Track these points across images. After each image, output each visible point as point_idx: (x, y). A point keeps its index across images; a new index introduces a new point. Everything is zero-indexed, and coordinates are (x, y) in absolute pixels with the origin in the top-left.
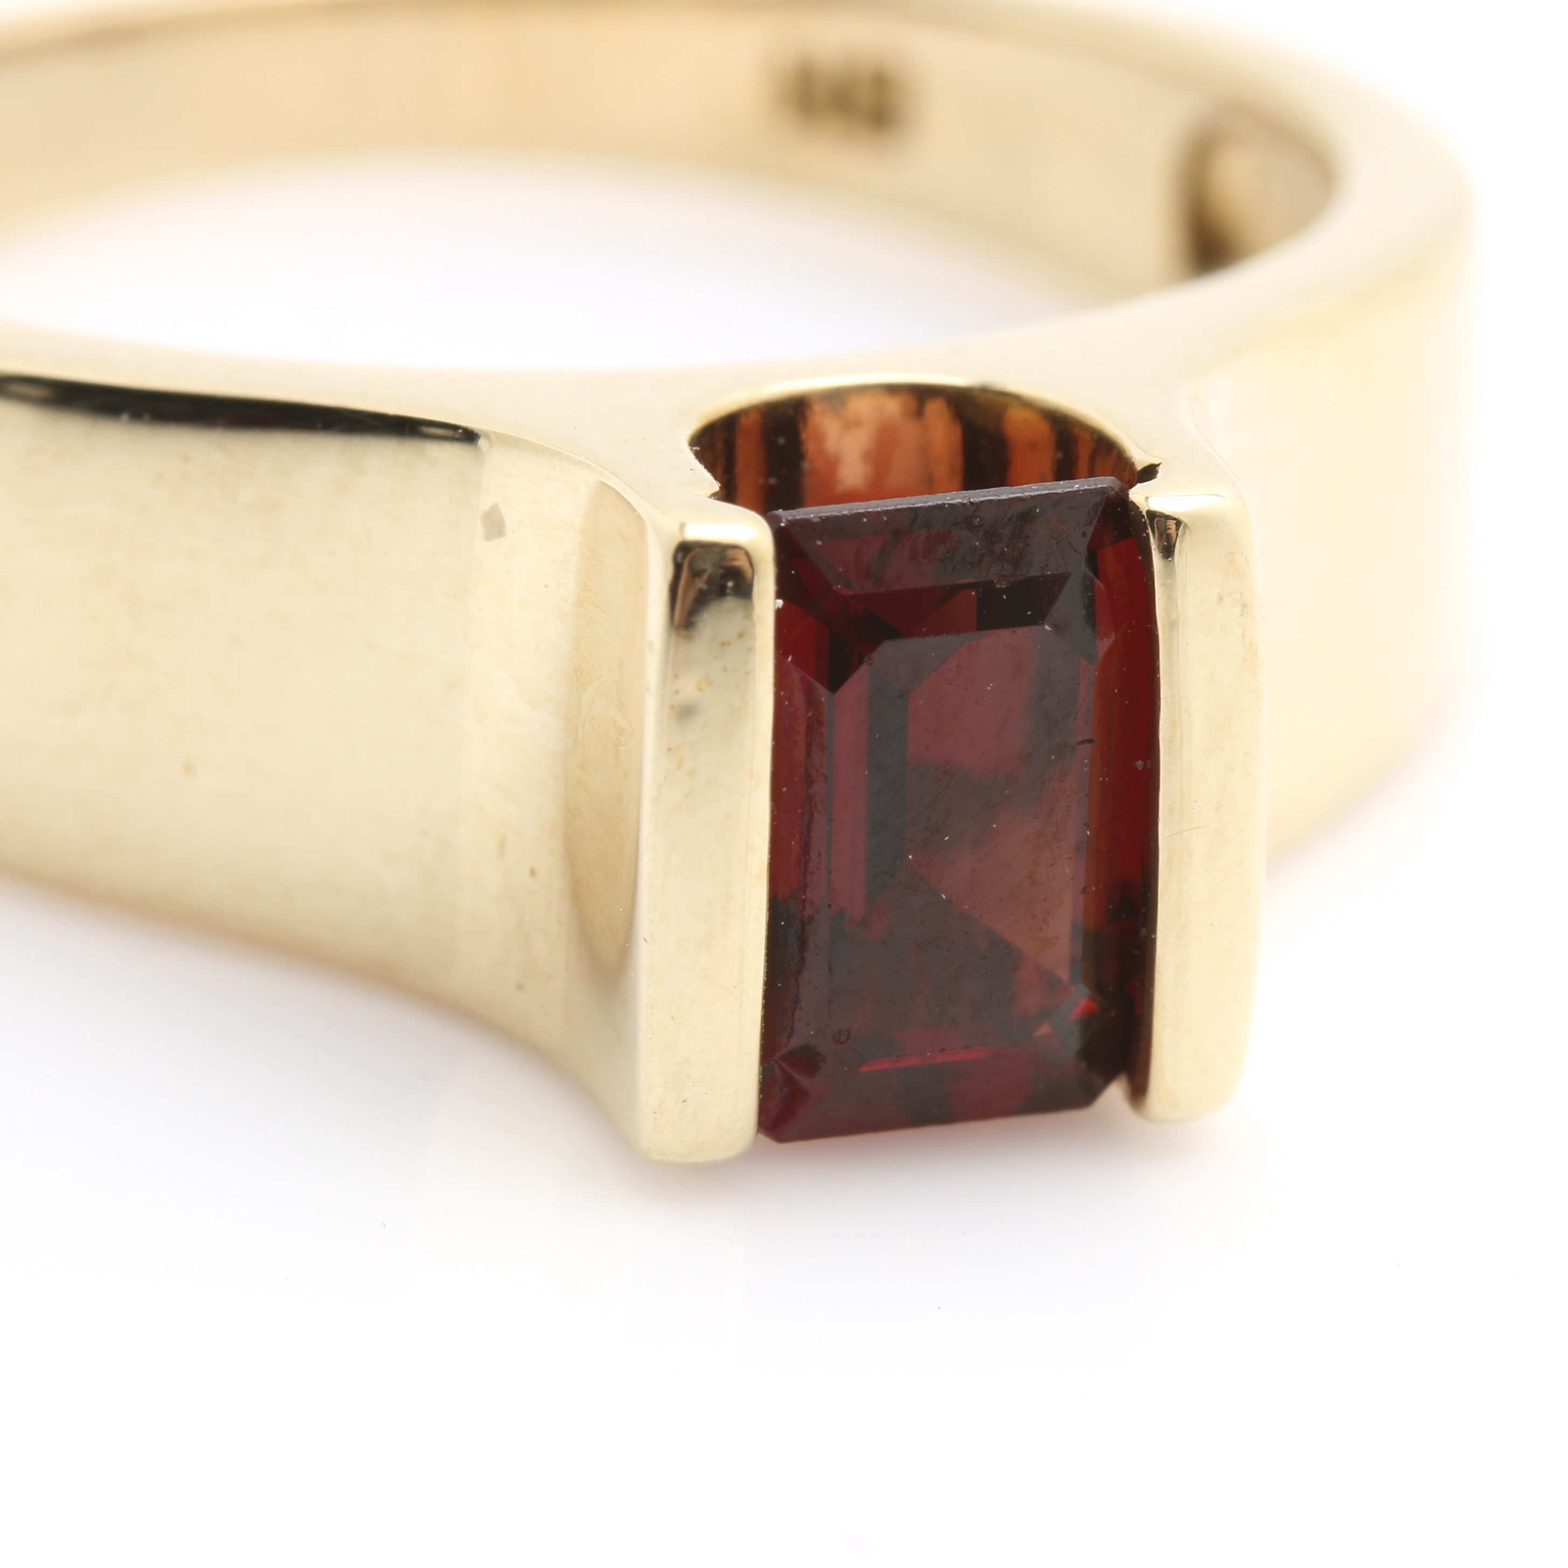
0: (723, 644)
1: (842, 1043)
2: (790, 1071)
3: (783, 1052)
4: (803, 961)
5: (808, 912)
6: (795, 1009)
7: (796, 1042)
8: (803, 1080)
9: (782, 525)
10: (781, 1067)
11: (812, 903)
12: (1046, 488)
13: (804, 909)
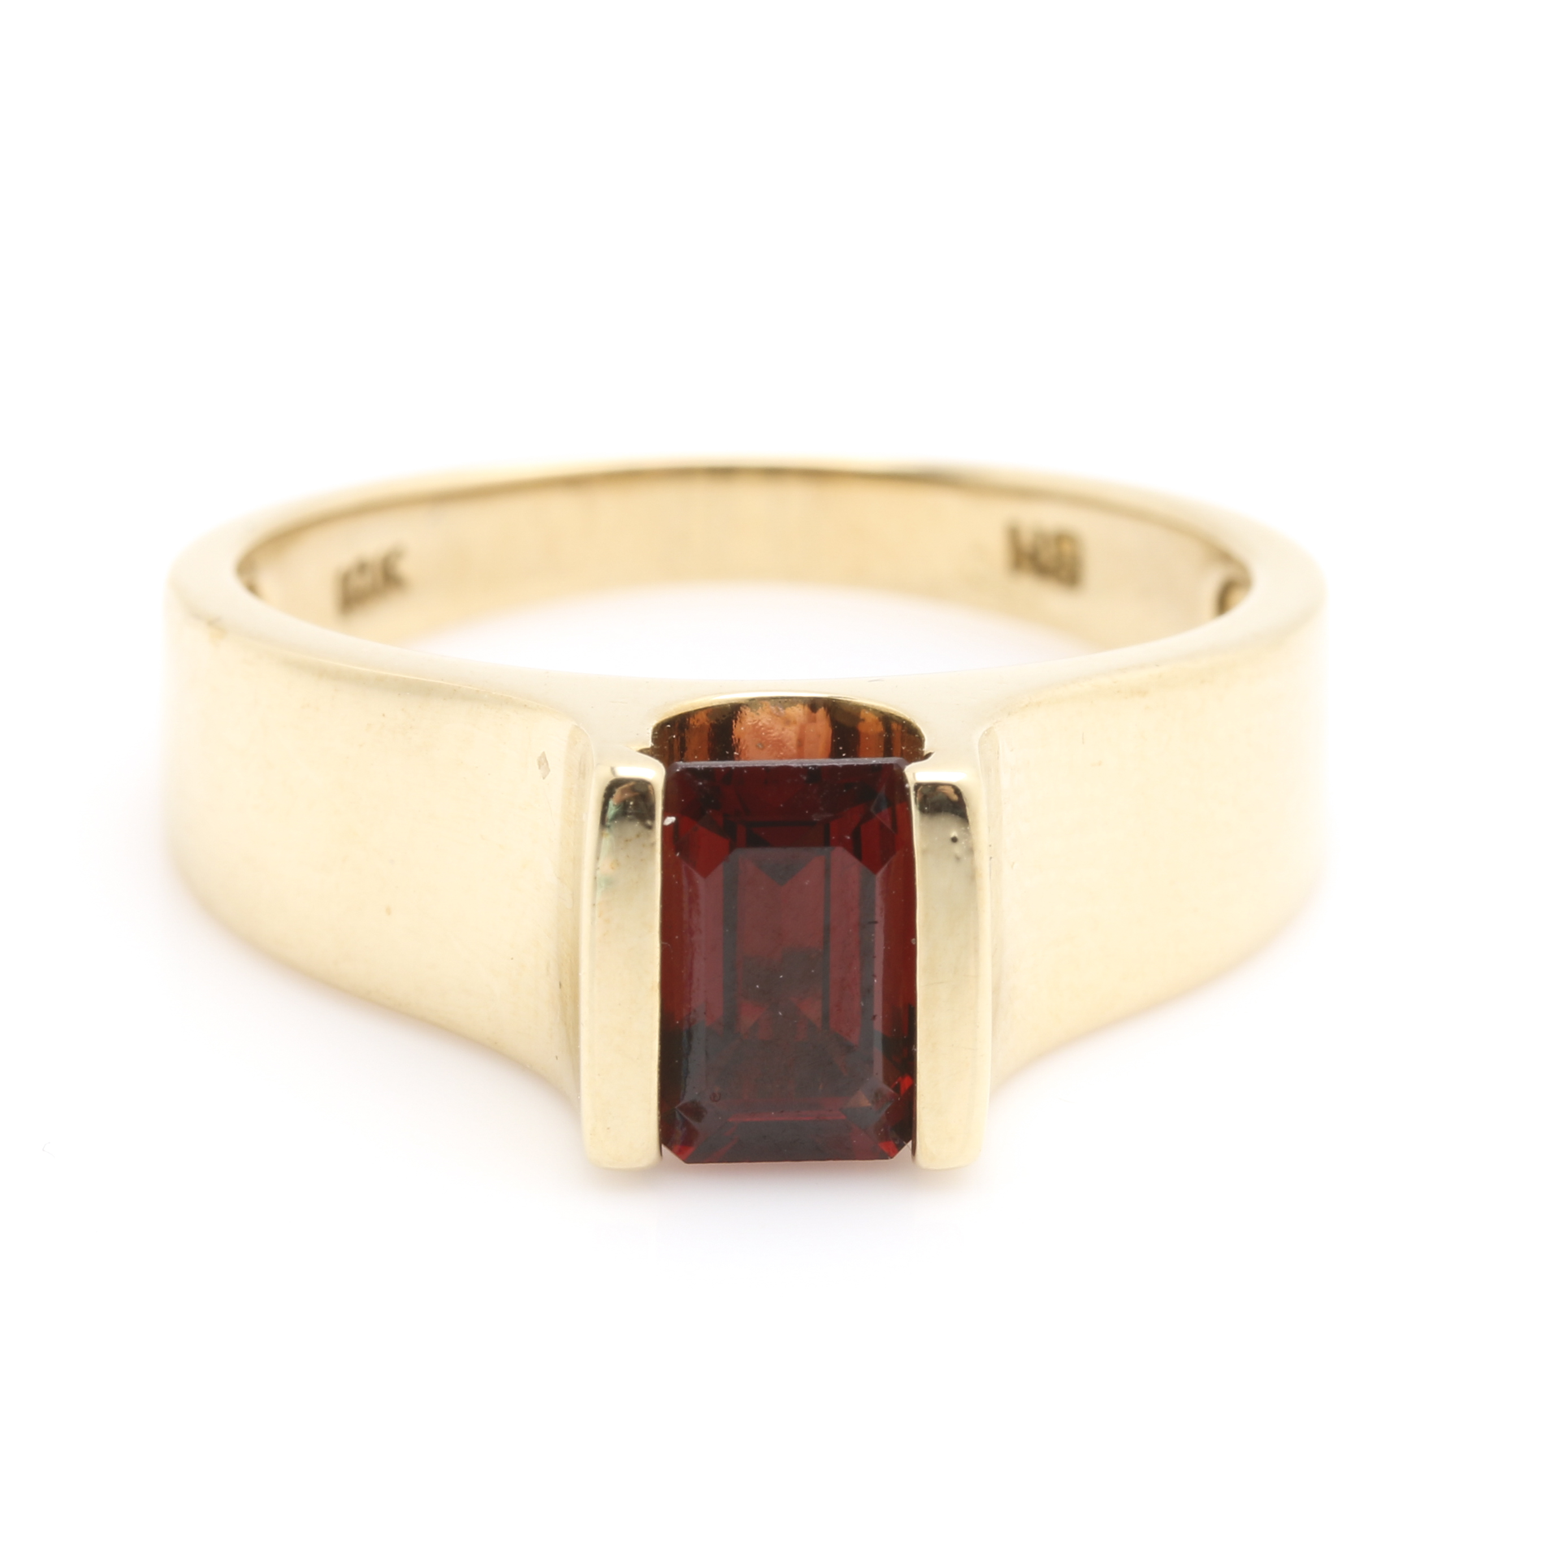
0: (627, 841)
1: (716, 1101)
2: (685, 1116)
3: (680, 1104)
4: (690, 1047)
5: (692, 1016)
6: (686, 1077)
7: (687, 1099)
8: (694, 1123)
9: (678, 770)
10: (680, 1115)
11: (695, 1011)
12: (855, 762)
13: (690, 1014)
